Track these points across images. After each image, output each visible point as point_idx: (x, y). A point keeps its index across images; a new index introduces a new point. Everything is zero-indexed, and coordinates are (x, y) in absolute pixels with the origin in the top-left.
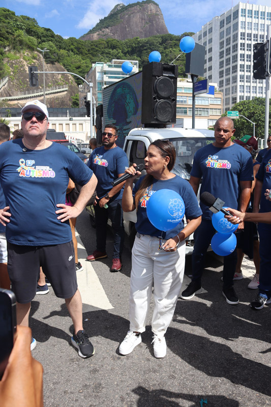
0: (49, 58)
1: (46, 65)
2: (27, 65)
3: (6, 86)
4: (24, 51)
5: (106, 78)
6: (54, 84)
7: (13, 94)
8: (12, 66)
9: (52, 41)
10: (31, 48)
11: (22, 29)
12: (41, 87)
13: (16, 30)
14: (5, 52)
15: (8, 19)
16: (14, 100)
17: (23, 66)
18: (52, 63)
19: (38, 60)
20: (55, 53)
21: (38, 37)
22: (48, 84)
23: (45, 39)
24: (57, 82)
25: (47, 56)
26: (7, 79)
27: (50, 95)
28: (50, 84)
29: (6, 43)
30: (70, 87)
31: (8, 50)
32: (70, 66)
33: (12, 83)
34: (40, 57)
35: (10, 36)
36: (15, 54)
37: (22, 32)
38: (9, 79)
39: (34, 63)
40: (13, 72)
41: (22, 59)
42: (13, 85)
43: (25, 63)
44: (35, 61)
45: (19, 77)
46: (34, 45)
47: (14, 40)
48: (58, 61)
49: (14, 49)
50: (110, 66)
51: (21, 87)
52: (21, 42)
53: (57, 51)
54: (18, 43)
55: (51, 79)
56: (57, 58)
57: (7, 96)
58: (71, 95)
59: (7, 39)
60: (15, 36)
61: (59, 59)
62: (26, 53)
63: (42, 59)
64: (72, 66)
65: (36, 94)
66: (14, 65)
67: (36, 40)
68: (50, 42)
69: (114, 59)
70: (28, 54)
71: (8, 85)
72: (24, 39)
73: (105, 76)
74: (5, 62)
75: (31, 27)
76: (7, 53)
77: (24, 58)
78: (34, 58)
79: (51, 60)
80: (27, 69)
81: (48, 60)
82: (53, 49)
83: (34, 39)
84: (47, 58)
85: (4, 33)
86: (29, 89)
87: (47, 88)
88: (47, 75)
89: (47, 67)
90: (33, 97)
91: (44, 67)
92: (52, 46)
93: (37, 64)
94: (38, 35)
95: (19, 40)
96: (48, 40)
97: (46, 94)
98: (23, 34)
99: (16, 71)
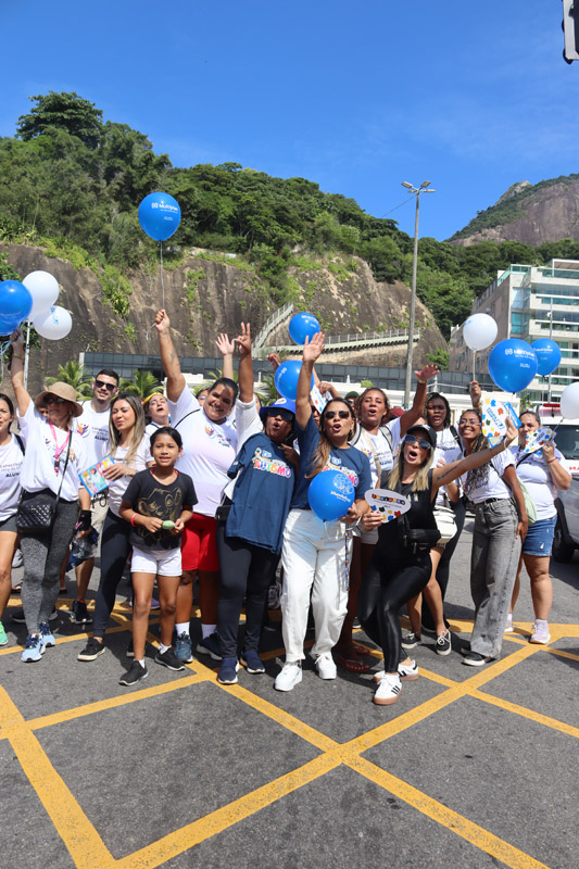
0: (383, 269)
1: (375, 284)
2: (336, 283)
3: (287, 322)
4: (332, 255)
5: (535, 303)
6: (390, 324)
8: (303, 283)
9: (390, 234)
10: (345, 249)
11: (329, 210)
12: (361, 330)
13: (318, 213)
14: (293, 254)
17: (326, 284)
18: (389, 280)
19: (359, 274)
20: (395, 259)
21: (362, 227)
22: (377, 324)
23: (375, 231)
24: (397, 321)
25: (380, 266)
26: (291, 308)
27: (381, 348)
28: (381, 324)
29: (297, 236)
30: (425, 333)
31: (299, 252)
32: (427, 289)
34: (363, 268)
35: (306, 225)
36: (313, 258)
37: (329, 217)
38: (295, 310)
39: (350, 278)
40: (305, 295)
41: (325, 270)
43: (331, 278)
44: (352, 274)
45: (315, 305)
46: (353, 242)
47: (314, 230)
48: (401, 278)
49: (312, 248)
50: (546, 273)
52: (327, 236)
53: (402, 257)
54: (321, 237)
55: (383, 313)
56: (400, 270)
58: (427, 351)
59: (300, 228)
60: (316, 224)
61: (404, 271)
62: (336, 258)
63: (369, 273)
64: (431, 289)
65: (348, 344)
66: (308, 282)
67: (358, 231)
68: (387, 237)
69: (556, 258)
70: (338, 261)
72: (333, 229)
73: (533, 297)
74: (290, 273)
76: (297, 256)
77: (329, 268)
78: (351, 268)
79: (386, 273)
80: (335, 290)
81: (380, 273)
82: (393, 252)
83: (354, 230)
84: (378, 270)
85: (295, 217)
86: (334, 333)
87: (375, 333)
88: (375, 305)
89: (377, 288)
90: (341, 350)
91: (370, 287)
92: (389, 247)
93: (355, 280)
94: (362, 223)
95: (323, 232)
96: (383, 235)
97: (372, 345)
98: (332, 219)
99: (311, 293)
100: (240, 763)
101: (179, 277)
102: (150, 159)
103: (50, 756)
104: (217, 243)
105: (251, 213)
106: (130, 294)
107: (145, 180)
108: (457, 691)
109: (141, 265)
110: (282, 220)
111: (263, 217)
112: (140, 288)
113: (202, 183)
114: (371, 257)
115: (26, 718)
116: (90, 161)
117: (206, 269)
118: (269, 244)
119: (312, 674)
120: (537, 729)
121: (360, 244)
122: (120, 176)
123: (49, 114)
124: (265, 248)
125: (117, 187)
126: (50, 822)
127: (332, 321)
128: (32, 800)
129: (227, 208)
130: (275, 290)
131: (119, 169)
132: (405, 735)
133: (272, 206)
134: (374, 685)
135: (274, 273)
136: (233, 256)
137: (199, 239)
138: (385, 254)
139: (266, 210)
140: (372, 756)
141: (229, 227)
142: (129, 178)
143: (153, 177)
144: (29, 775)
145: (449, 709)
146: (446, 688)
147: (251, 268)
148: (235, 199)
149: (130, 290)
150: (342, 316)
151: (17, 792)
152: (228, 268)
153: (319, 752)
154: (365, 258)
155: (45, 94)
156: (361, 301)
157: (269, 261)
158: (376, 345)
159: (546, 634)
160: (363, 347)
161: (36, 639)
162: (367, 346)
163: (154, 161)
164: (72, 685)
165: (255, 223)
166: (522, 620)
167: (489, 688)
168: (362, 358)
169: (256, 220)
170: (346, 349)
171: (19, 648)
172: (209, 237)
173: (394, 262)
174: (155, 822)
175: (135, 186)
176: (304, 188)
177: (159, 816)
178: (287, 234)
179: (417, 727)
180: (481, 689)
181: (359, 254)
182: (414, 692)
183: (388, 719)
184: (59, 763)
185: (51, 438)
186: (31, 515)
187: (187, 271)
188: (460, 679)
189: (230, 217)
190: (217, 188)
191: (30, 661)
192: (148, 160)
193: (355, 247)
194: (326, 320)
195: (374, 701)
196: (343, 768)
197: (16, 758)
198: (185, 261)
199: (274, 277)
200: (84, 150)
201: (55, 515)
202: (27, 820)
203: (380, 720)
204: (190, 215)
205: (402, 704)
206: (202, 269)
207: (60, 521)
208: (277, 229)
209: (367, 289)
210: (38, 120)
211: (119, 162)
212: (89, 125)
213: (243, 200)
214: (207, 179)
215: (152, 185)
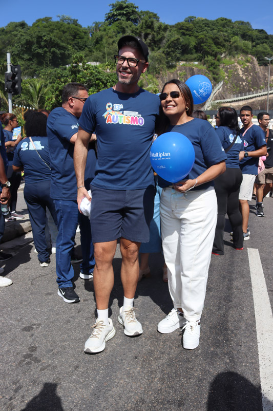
1: (259, 67)
2: (241, 69)
3: (220, 89)
4: (239, 56)
6: (266, 86)
7: (226, 96)
8: (226, 71)
9: (266, 42)
10: (245, 52)
11: (237, 35)
12: (253, 90)
13: (232, 37)
14: (222, 58)
15: (225, 27)
16: (227, 102)
17: (237, 70)
18: (265, 65)
19: (251, 63)
20: (268, 54)
21: (253, 40)
22: (260, 86)
23: (259, 41)
25: (261, 59)
26: (222, 83)
27: (264, 97)
28: (262, 86)
29: (223, 50)
31: (224, 56)
33: (226, 87)
34: (253, 60)
35: (227, 44)
36: (230, 59)
37: (237, 38)
38: (224, 83)
39: (247, 66)
40: (228, 76)
41: (236, 64)
42: (227, 88)
43: (239, 67)
44: (248, 64)
45: (232, 80)
46: (249, 49)
47: (231, 46)
49: (230, 54)
51: (234, 90)
52: (237, 48)
53: (271, 53)
54: (234, 49)
55: (263, 81)
57: (221, 99)
59: (224, 46)
60: (231, 43)
62: (241, 57)
63: (256, 62)
65: (247, 97)
66: (229, 70)
67: (251, 43)
68: (265, 44)
70: (242, 59)
71: (223, 89)
72: (239, 44)
74: (221, 67)
75: (246, 31)
76: (223, 59)
77: (238, 63)
78: (248, 61)
79: (264, 62)
80: (240, 73)
81: (261, 62)
82: (267, 51)
83: (249, 44)
84: (260, 61)
85: (222, 41)
86: (242, 92)
87: (259, 90)
88: (259, 78)
89: (259, 69)
90: (244, 99)
91: (256, 69)
92: (266, 49)
93: (250, 67)
94: (252, 38)
95: (235, 46)
96: (263, 43)
97: (258, 96)
98: (238, 39)
99: (230, 75)
101: (176, 75)
102: (161, 27)
104: (189, 59)
105: (203, 42)
106: (158, 85)
107: (160, 36)
109: (161, 72)
110: (217, 43)
111: (208, 44)
112: (161, 82)
113: (181, 31)
114: (257, 55)
116: (138, 31)
117: (186, 71)
118: (211, 55)
121: (251, 49)
122: (150, 37)
123: (118, 12)
124: (210, 58)
125: (149, 41)
127: (240, 87)
129: (193, 42)
130: (215, 76)
131: (149, 34)
133: (212, 38)
135: (214, 68)
136: (196, 63)
137: (182, 58)
138: (264, 52)
139: (210, 41)
141: (194, 51)
142: (153, 37)
143: (163, 35)
147: (204, 68)
148: (196, 37)
149: (158, 84)
150: (244, 84)
152: (195, 69)
154: (254, 55)
156: (253, 76)
157: (211, 63)
158: (260, 96)
160: (254, 97)
162: (256, 97)
163: (162, 27)
165: (205, 47)
168: (253, 102)
169: (205, 45)
170: (246, 99)
172: (187, 56)
175: (156, 39)
178: (219, 50)
181: (251, 54)
187: (179, 72)
189: (195, 46)
190: (188, 32)
193: (249, 51)
194: (237, 87)
198: (177, 68)
199: (214, 70)
200: (134, 26)
204: (178, 48)
206: (184, 71)
208: (214, 48)
209: (255, 70)
210: (114, 15)
211: (149, 31)
212: (134, 12)
213: (199, 37)
214: (183, 29)
215: (163, 38)
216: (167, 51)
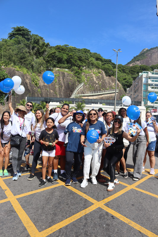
1: (106, 77)
2: (95, 77)
3: (82, 88)
4: (94, 69)
5: (150, 82)
6: (110, 88)
7: (85, 93)
9: (110, 63)
10: (98, 68)
11: (93, 57)
12: (102, 90)
13: (90, 58)
16: (86, 96)
17: (92, 77)
18: (110, 76)
19: (101, 74)
20: (111, 70)
21: (102, 61)
22: (106, 88)
23: (106, 62)
24: (112, 87)
25: (107, 72)
26: (83, 84)
27: (109, 94)
28: (108, 88)
29: (84, 64)
30: (120, 90)
31: (85, 69)
32: (120, 78)
33: (85, 86)
35: (87, 61)
36: (89, 70)
39: (99, 75)
40: (87, 80)
41: (92, 74)
42: (86, 87)
43: (94, 75)
45: (90, 83)
47: (89, 62)
48: (113, 75)
49: (88, 68)
50: (153, 73)
51: (91, 89)
52: (92, 64)
53: (113, 70)
55: (108, 85)
57: (82, 94)
58: (120, 95)
59: (85, 62)
61: (114, 73)
62: (95, 70)
63: (104, 74)
64: (121, 78)
65: (99, 94)
66: (87, 77)
68: (109, 64)
69: (155, 69)
70: (96, 71)
71: (83, 87)
72: (94, 62)
73: (149, 80)
74: (83, 74)
76: (84, 70)
78: (99, 73)
79: (109, 74)
80: (95, 79)
81: (107, 74)
82: (111, 68)
83: (100, 62)
84: (107, 73)
85: (84, 59)
86: (95, 90)
87: (106, 90)
88: (106, 83)
89: (106, 78)
90: (97, 95)
91: (104, 78)
92: (110, 67)
93: (100, 76)
94: (102, 60)
96: (108, 64)
97: (105, 94)
98: (94, 59)
99: (88, 80)
100: (72, 207)
103: (21, 205)
104: (62, 67)
105: (72, 58)
106: (39, 81)
107: (43, 50)
108: (129, 187)
109: (42, 73)
110: (80, 60)
111: (75, 59)
112: (42, 79)
113: (58, 50)
114: (105, 70)
115: (14, 195)
116: (28, 45)
117: (60, 74)
118: (77, 67)
119: (90, 183)
120: (151, 198)
122: (36, 49)
123: (17, 32)
124: (76, 68)
125: (35, 52)
126: (22, 222)
128: (17, 217)
129: (65, 57)
130: (78, 79)
131: (36, 47)
132: (116, 199)
133: (77, 56)
134: (107, 186)
135: (78, 74)
136: (67, 70)
137: (57, 66)
138: (109, 69)
139: (76, 57)
140: (107, 205)
141: (66, 62)
142: (38, 49)
143: (45, 49)
144: (16, 210)
145: (127, 192)
146: (127, 187)
147: (72, 73)
148: (67, 54)
150: (97, 86)
151: (13, 215)
152: (66, 73)
153: (93, 204)
154: (103, 70)
155: (15, 27)
156: (102, 82)
157: (77, 71)
158: (106, 94)
159: (153, 172)
160: (103, 94)
161: (16, 174)
162: (104, 94)
163: (45, 44)
164: (26, 187)
166: (147, 168)
167: (138, 187)
168: (103, 97)
169: (73, 60)
170: (98, 95)
171: (12, 177)
172: (60, 65)
173: (111, 71)
174: (49, 222)
175: (40, 51)
176: (86, 51)
177: (51, 221)
178: (81, 64)
179: (119, 197)
180: (136, 187)
181: (101, 69)
182: (118, 188)
183: (111, 195)
184: (23, 207)
185: (19, 121)
186: (14, 141)
188: (130, 184)
189: (66, 59)
190: (62, 51)
191: (15, 180)
192: (43, 44)
193: (100, 67)
194: (93, 87)
195: (107, 190)
196: (99, 208)
197: (12, 206)
198: (54, 71)
199: (78, 76)
200: (26, 42)
201: (20, 141)
202: (16, 222)
203: (109, 195)
204: (55, 59)
205: (115, 191)
206: (58, 74)
207: (22, 143)
208: (79, 62)
209: (104, 79)
210: (14, 34)
211: (36, 45)
212: (27, 35)
213: (70, 55)
214: (59, 49)
215: (45, 51)
216: (47, 60)
